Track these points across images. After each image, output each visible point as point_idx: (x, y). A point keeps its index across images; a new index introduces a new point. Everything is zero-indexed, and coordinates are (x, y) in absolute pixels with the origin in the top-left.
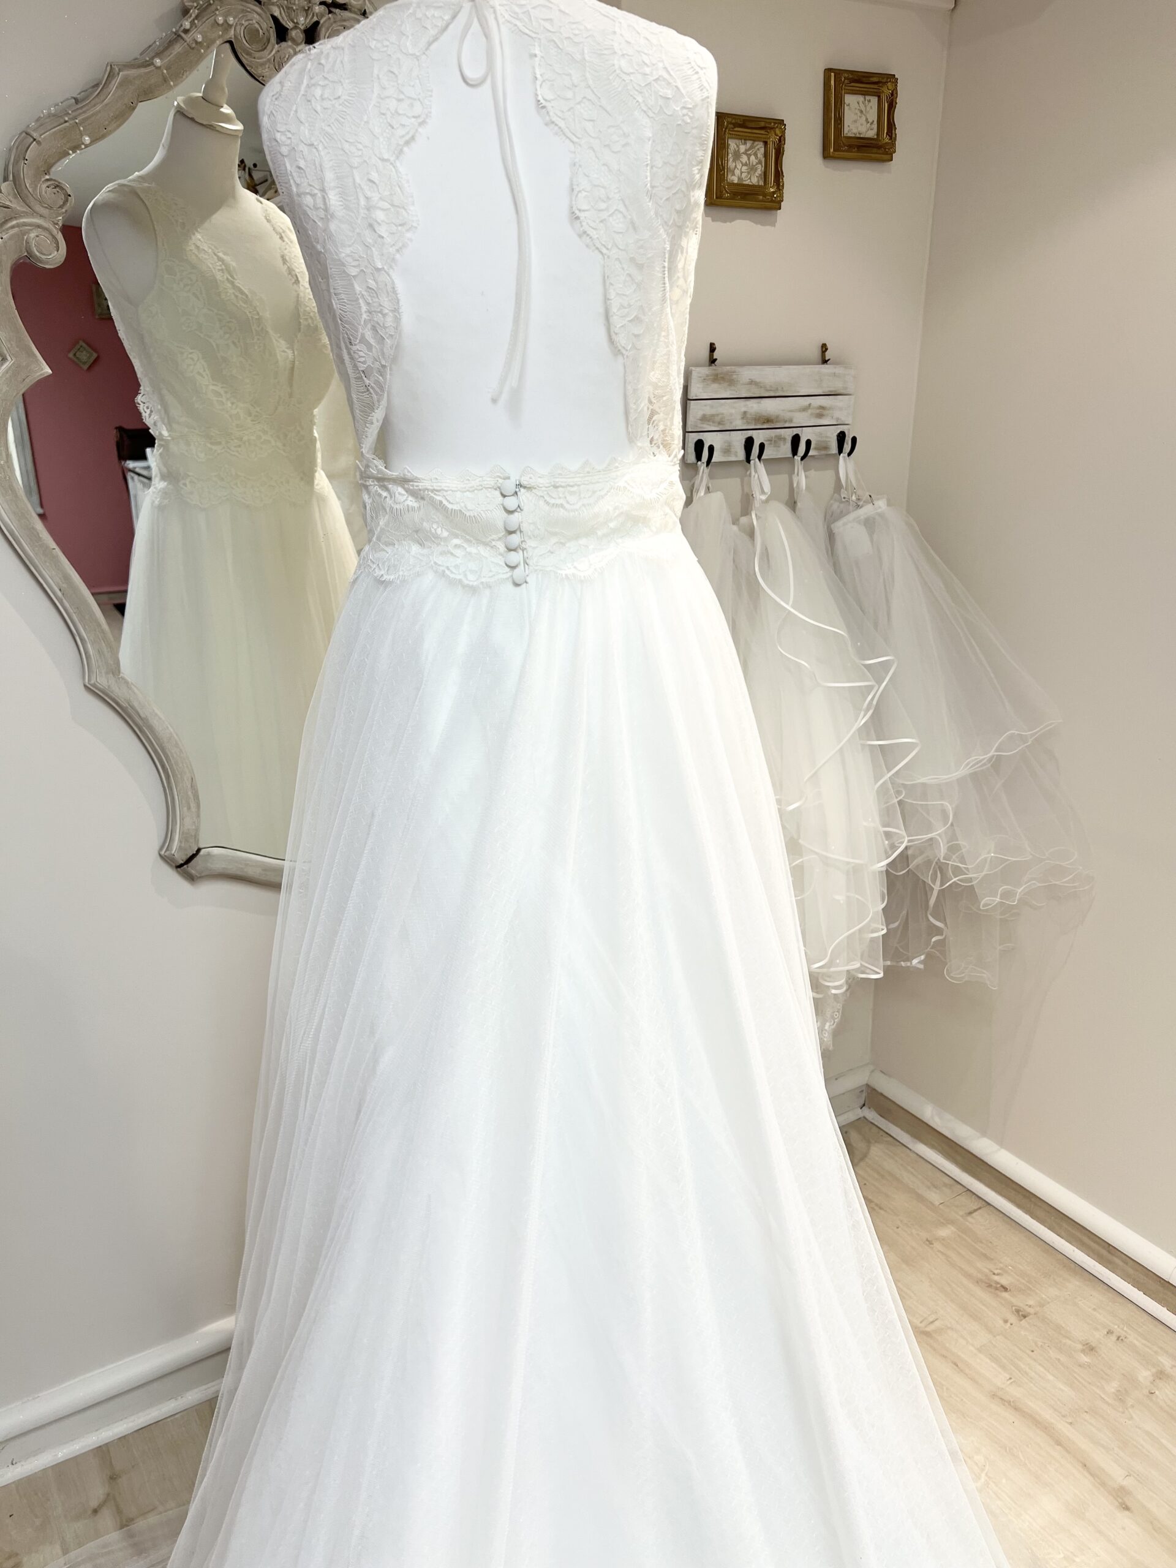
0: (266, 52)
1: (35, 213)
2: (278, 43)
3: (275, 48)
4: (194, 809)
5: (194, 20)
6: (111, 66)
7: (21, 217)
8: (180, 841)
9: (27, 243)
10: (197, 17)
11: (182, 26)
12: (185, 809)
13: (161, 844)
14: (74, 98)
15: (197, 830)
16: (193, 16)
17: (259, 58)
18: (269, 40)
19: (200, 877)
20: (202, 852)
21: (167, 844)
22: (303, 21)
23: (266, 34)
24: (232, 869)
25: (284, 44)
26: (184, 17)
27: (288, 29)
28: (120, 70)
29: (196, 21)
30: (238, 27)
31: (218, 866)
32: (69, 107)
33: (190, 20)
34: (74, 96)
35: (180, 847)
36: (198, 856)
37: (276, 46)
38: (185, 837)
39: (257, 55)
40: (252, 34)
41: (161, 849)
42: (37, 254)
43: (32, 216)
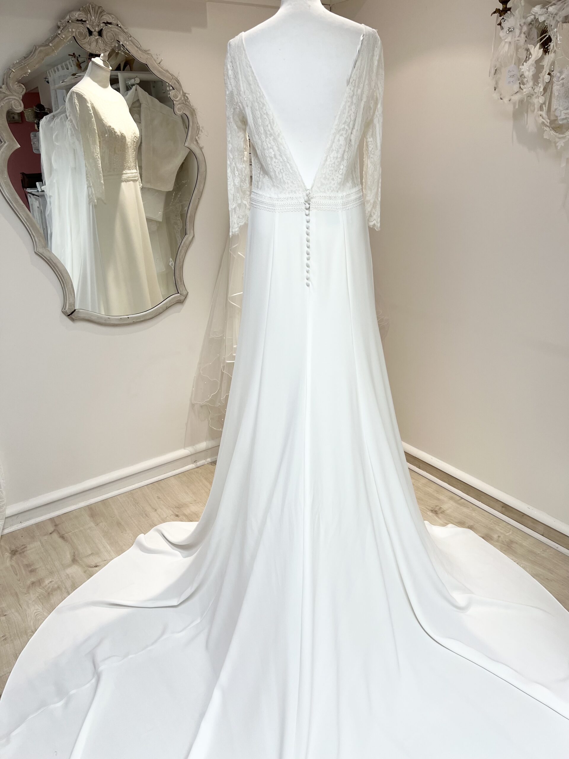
0: (85, 40)
1: (13, 95)
2: (89, 36)
3: (88, 38)
4: (73, 295)
5: (62, 30)
6: (36, 46)
7: (10, 96)
8: (69, 306)
9: (11, 104)
10: (63, 29)
11: (58, 32)
12: (70, 295)
13: (62, 307)
14: (24, 57)
15: (74, 302)
16: (61, 29)
17: (84, 42)
18: (86, 36)
19: (76, 319)
20: (76, 311)
21: (64, 308)
22: (97, 29)
23: (86, 34)
24: (87, 317)
25: (91, 37)
26: (59, 29)
27: (92, 32)
28: (39, 48)
29: (62, 31)
30: (76, 32)
31: (82, 316)
32: (23, 60)
33: (60, 30)
34: (24, 56)
35: (69, 308)
36: (75, 312)
37: (89, 37)
38: (70, 305)
39: (83, 40)
40: (80, 33)
41: (62, 309)
42: (15, 108)
43: (13, 96)
